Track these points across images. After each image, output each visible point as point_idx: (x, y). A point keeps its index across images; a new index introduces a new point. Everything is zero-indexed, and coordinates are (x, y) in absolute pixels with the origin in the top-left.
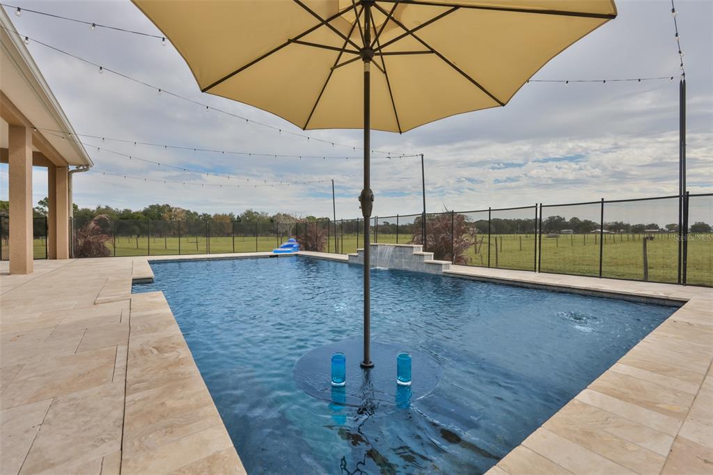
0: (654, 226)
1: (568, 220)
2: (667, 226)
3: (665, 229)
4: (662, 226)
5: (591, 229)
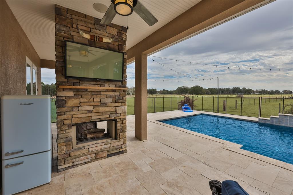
0: (278, 91)
1: (241, 89)
3: (282, 92)
5: (252, 93)
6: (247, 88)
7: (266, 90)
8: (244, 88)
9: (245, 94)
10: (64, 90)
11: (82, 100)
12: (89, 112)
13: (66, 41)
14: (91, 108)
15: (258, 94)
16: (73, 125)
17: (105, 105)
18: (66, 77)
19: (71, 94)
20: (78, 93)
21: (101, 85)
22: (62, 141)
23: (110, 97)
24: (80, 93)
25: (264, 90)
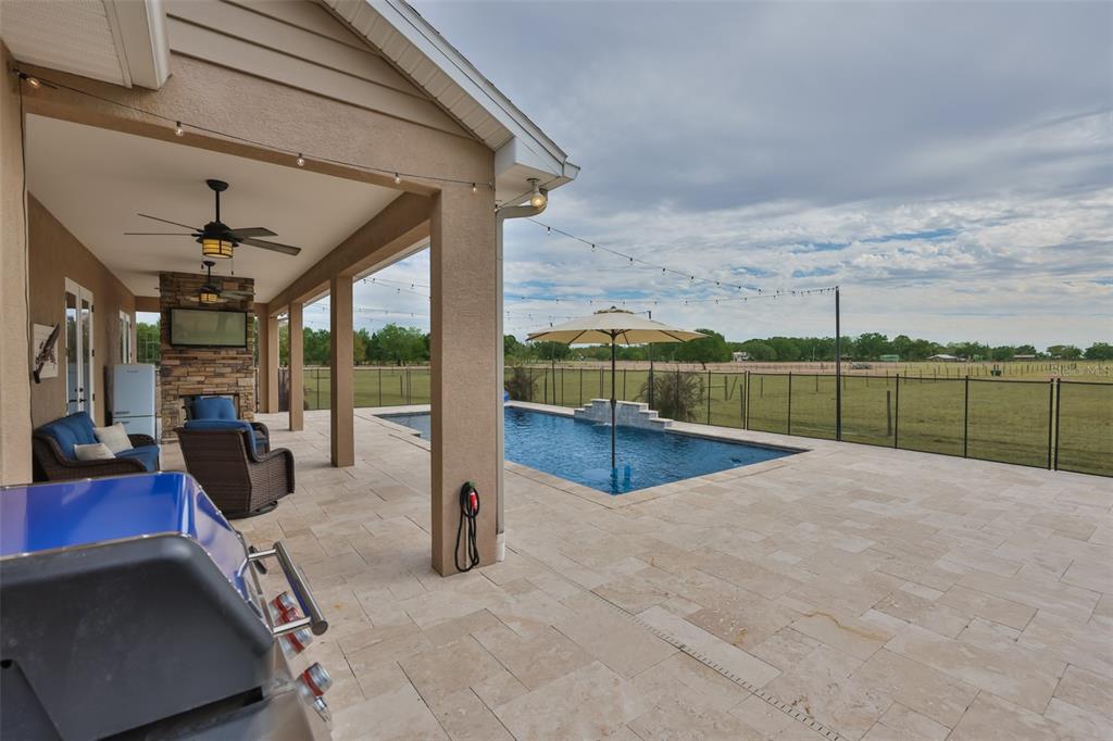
0: (1028, 349)
1: (891, 339)
2: (1050, 350)
3: (1045, 353)
4: (1041, 349)
5: (928, 354)
6: (913, 338)
7: (982, 343)
8: (902, 337)
9: (907, 360)
10: (170, 358)
11: (190, 369)
12: (200, 383)
13: (170, 309)
14: (203, 379)
15: (955, 361)
16: (181, 397)
17: (222, 375)
18: (171, 345)
19: (177, 362)
20: (185, 362)
21: (215, 352)
22: (167, 412)
23: (229, 365)
24: (188, 362)
25: (976, 345)
